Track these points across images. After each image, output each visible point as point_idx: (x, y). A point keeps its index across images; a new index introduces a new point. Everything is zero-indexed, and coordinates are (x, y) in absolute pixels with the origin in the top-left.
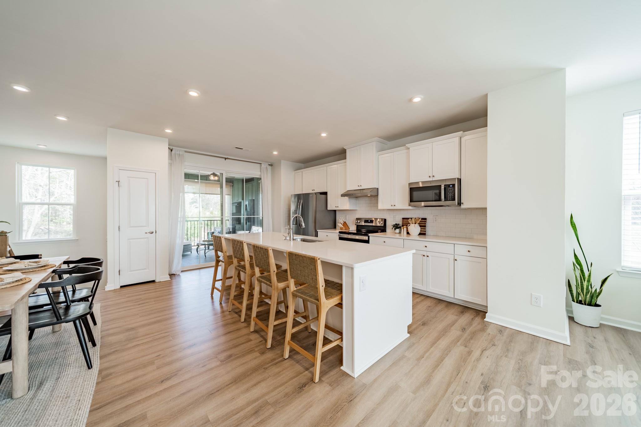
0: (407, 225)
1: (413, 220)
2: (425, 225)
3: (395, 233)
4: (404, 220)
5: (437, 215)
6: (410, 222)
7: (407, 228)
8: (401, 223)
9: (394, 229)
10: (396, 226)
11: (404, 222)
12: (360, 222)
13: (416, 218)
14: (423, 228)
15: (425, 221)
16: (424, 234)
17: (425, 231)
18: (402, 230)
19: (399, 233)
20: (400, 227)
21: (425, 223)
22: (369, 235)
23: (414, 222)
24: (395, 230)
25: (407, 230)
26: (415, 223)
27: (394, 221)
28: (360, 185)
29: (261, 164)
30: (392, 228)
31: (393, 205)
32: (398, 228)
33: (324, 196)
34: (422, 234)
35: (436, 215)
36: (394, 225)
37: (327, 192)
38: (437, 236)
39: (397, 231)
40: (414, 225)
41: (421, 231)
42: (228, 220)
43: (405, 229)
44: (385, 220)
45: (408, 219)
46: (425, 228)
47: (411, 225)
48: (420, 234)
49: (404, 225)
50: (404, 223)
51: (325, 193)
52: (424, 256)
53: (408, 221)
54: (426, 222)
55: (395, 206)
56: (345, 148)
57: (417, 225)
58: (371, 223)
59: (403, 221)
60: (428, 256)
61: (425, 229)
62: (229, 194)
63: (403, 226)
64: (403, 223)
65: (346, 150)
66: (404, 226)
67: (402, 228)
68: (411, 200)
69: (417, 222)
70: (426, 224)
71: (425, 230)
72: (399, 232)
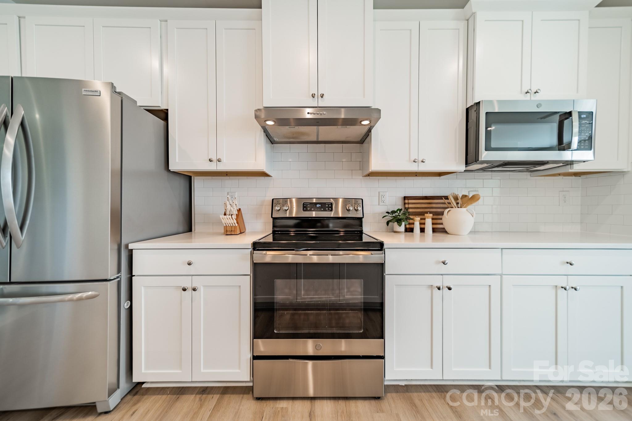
27: (381, 204)
58: (324, 210)
68: (488, 146)
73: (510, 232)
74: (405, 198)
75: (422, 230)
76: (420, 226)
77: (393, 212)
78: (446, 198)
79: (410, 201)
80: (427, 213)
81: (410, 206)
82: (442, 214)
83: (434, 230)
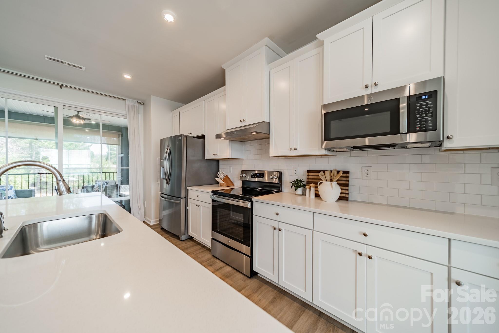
0: (316, 183)
1: (328, 174)
2: (347, 183)
3: (296, 195)
4: (310, 174)
5: (370, 165)
6: (321, 177)
7: (316, 187)
8: (305, 179)
9: (293, 188)
10: (297, 184)
11: (310, 177)
12: (245, 176)
13: (331, 171)
14: (344, 188)
15: (347, 175)
16: (346, 199)
17: (348, 194)
18: (308, 190)
19: (303, 195)
20: (304, 186)
21: (347, 179)
22: (254, 199)
23: (328, 178)
24: (295, 190)
25: (316, 190)
26: (331, 180)
27: (294, 175)
28: (242, 120)
29: (125, 100)
30: (291, 187)
31: (293, 148)
32: (300, 187)
33: (201, 140)
34: (344, 198)
35: (367, 165)
36: (294, 181)
37: (204, 136)
38: (368, 203)
39: (300, 191)
40: (329, 183)
41: (341, 193)
42: (117, 172)
43: (313, 189)
44: (281, 173)
45: (319, 172)
46: (347, 188)
47: (324, 182)
48: (340, 198)
49: (311, 183)
50: (311, 179)
51: (203, 137)
52: (360, 254)
53: (319, 176)
54: (348, 177)
55: (295, 149)
56: (223, 67)
57: (334, 183)
58: (260, 178)
59: (308, 175)
60: (370, 258)
61: (348, 190)
62: (118, 144)
63: (308, 183)
64: (308, 179)
65: (225, 70)
66: (311, 185)
67: (307, 187)
68: (327, 137)
69: (335, 177)
70: (348, 181)
71: (347, 192)
72: (303, 193)
73: (410, 208)
74: (308, 172)
76: (315, 192)
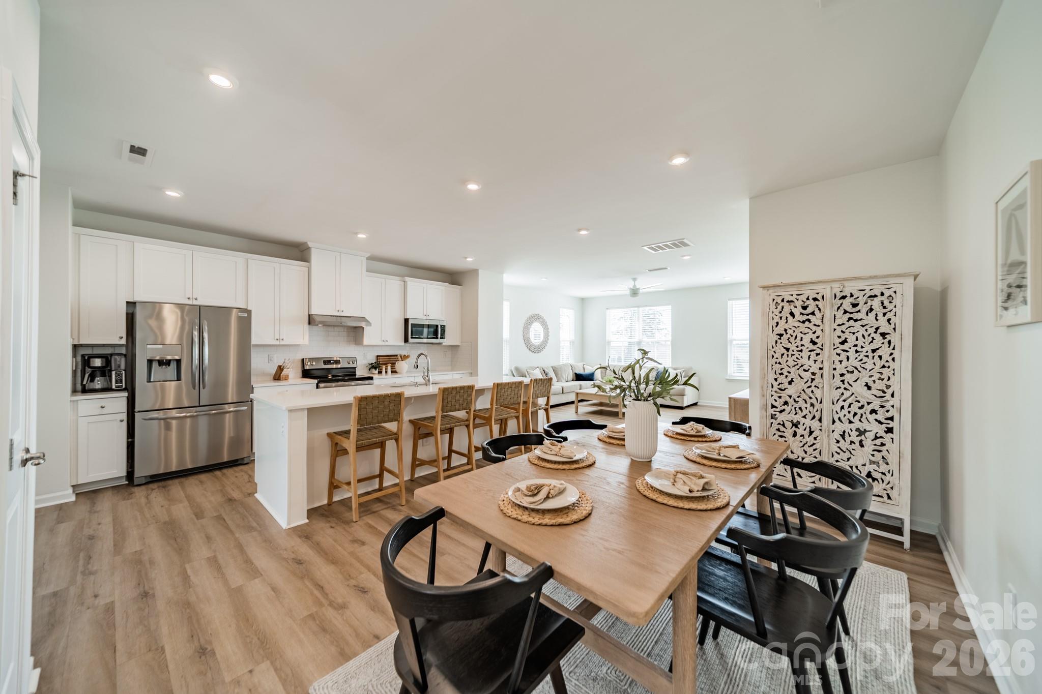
12: (316, 364)
28: (340, 310)
43: (389, 368)
44: (356, 359)
55: (387, 341)
56: (310, 244)
58: (335, 364)
59: (378, 359)
65: (310, 247)
66: (388, 365)
74: (378, 356)
75: (386, 372)
76: (385, 370)
77: (372, 364)
78: (397, 356)
79: (381, 358)
80: (388, 363)
81: (380, 360)
82: (395, 364)
83: (392, 372)
